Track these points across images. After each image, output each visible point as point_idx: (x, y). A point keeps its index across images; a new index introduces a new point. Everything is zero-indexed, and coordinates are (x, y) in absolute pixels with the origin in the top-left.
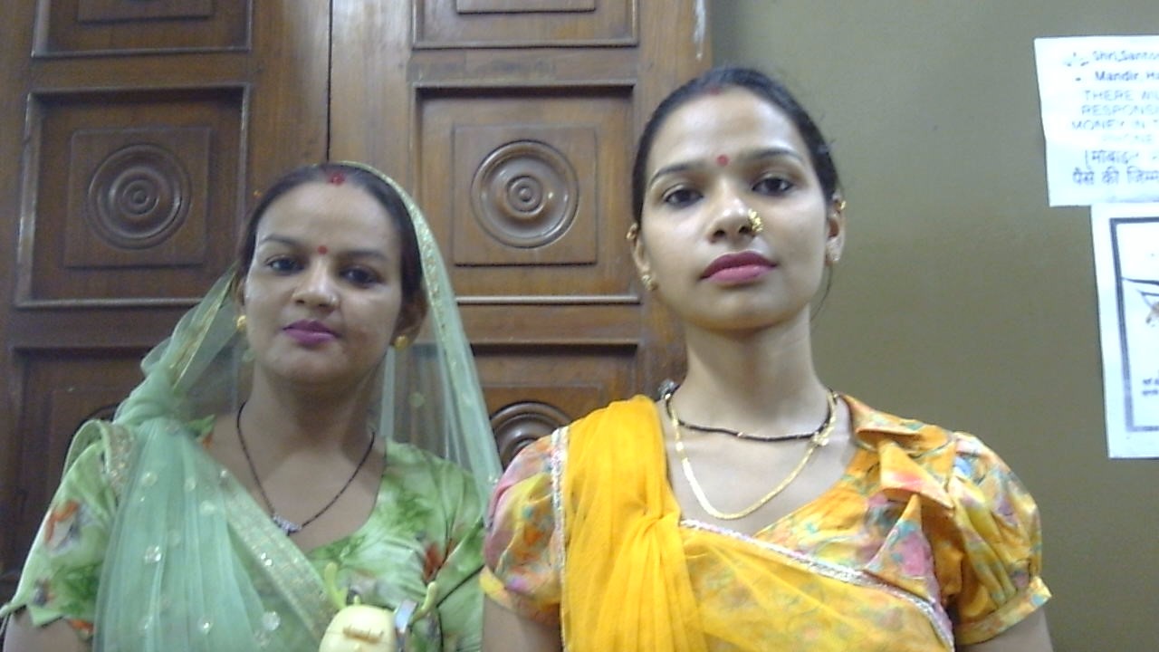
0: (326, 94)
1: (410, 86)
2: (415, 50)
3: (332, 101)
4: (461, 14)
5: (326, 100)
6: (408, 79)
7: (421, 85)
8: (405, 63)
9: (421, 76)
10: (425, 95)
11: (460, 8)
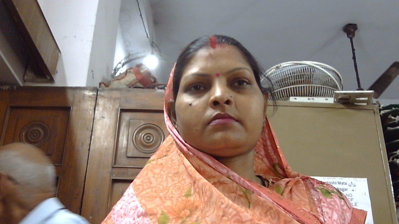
0: (84, 180)
1: (110, 179)
2: (113, 167)
3: (86, 182)
4: (128, 157)
5: (84, 182)
6: (110, 176)
7: (114, 178)
8: (109, 172)
9: (114, 176)
10: (115, 181)
11: (128, 156)
